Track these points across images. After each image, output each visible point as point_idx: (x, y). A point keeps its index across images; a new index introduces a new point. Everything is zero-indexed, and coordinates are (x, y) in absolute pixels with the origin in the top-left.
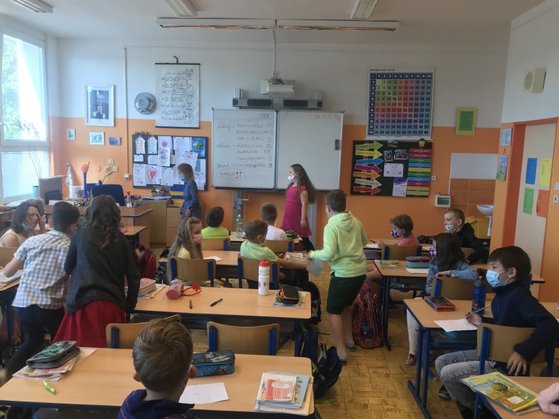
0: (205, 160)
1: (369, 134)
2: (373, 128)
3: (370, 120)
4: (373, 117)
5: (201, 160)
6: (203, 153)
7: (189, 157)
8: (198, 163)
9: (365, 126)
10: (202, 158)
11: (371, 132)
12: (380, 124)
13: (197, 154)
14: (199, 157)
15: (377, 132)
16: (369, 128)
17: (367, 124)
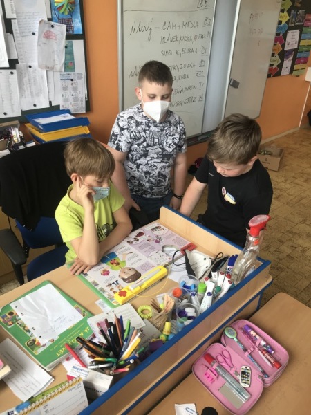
0: (82, 41)
5: (75, 42)
6: (77, 25)
7: (48, 36)
8: (69, 52)
10: (77, 37)
13: (64, 27)
14: (71, 36)
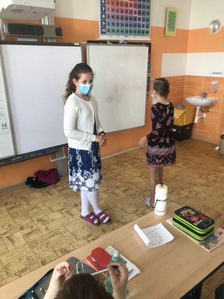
1: (102, 33)
2: (105, 25)
3: (102, 14)
4: (105, 11)
9: (98, 22)
11: (104, 30)
12: (111, 20)
15: (109, 31)
16: (102, 25)
17: (99, 20)
